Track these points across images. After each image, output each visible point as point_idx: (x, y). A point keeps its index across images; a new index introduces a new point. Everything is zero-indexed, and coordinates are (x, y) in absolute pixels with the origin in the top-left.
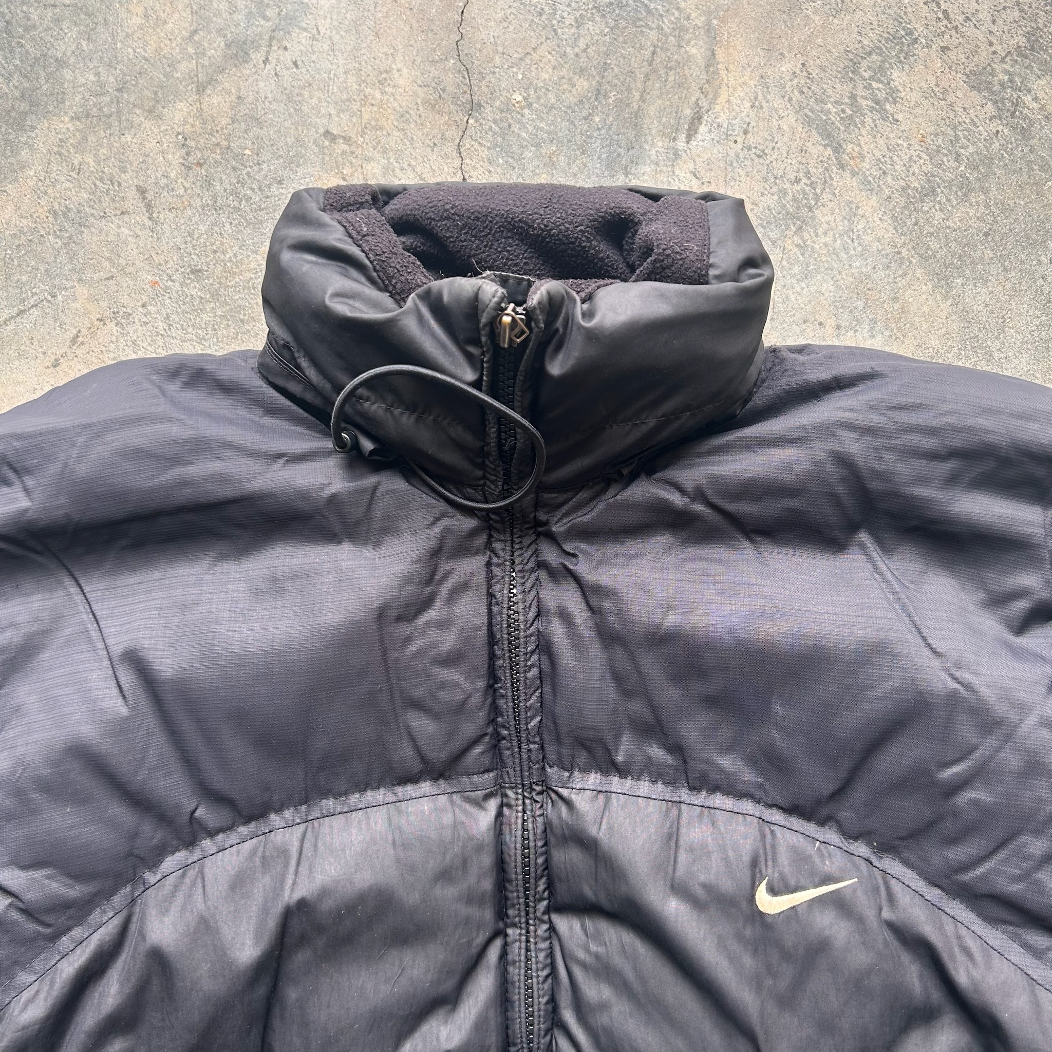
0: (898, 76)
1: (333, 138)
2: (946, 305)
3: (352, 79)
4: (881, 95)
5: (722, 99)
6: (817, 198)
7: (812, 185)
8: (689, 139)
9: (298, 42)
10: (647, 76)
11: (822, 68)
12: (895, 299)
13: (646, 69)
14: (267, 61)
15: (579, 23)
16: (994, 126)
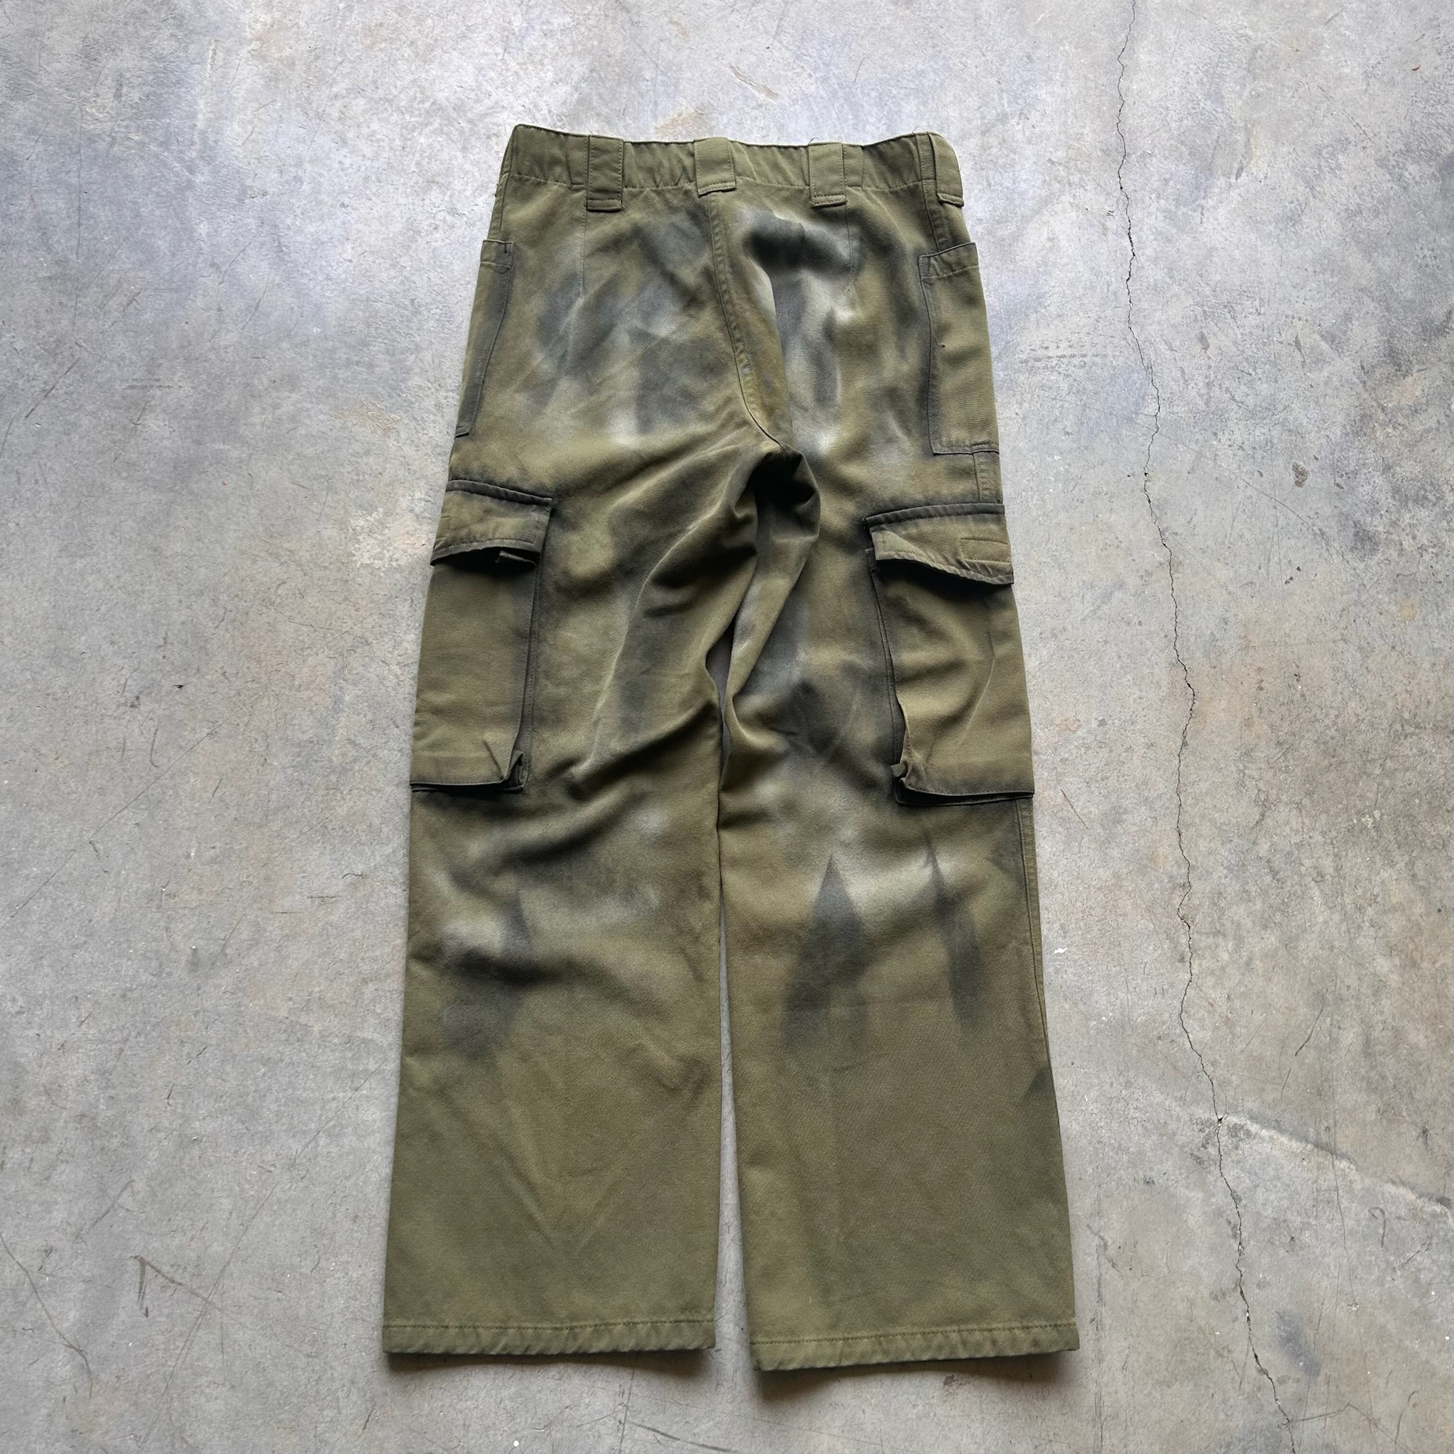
0: (1341, 158)
1: (1053, 163)
2: (1369, 266)
3: (1063, 137)
4: (1333, 166)
5: (1253, 162)
6: (1302, 211)
7: (1300, 205)
8: (1237, 178)
9: (1034, 116)
10: (1215, 148)
11: (1303, 151)
12: (1343, 261)
13: (1215, 144)
14: (1018, 124)
15: (1181, 120)
16: (1389, 185)
